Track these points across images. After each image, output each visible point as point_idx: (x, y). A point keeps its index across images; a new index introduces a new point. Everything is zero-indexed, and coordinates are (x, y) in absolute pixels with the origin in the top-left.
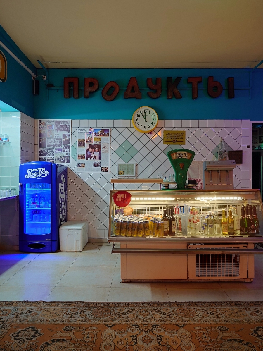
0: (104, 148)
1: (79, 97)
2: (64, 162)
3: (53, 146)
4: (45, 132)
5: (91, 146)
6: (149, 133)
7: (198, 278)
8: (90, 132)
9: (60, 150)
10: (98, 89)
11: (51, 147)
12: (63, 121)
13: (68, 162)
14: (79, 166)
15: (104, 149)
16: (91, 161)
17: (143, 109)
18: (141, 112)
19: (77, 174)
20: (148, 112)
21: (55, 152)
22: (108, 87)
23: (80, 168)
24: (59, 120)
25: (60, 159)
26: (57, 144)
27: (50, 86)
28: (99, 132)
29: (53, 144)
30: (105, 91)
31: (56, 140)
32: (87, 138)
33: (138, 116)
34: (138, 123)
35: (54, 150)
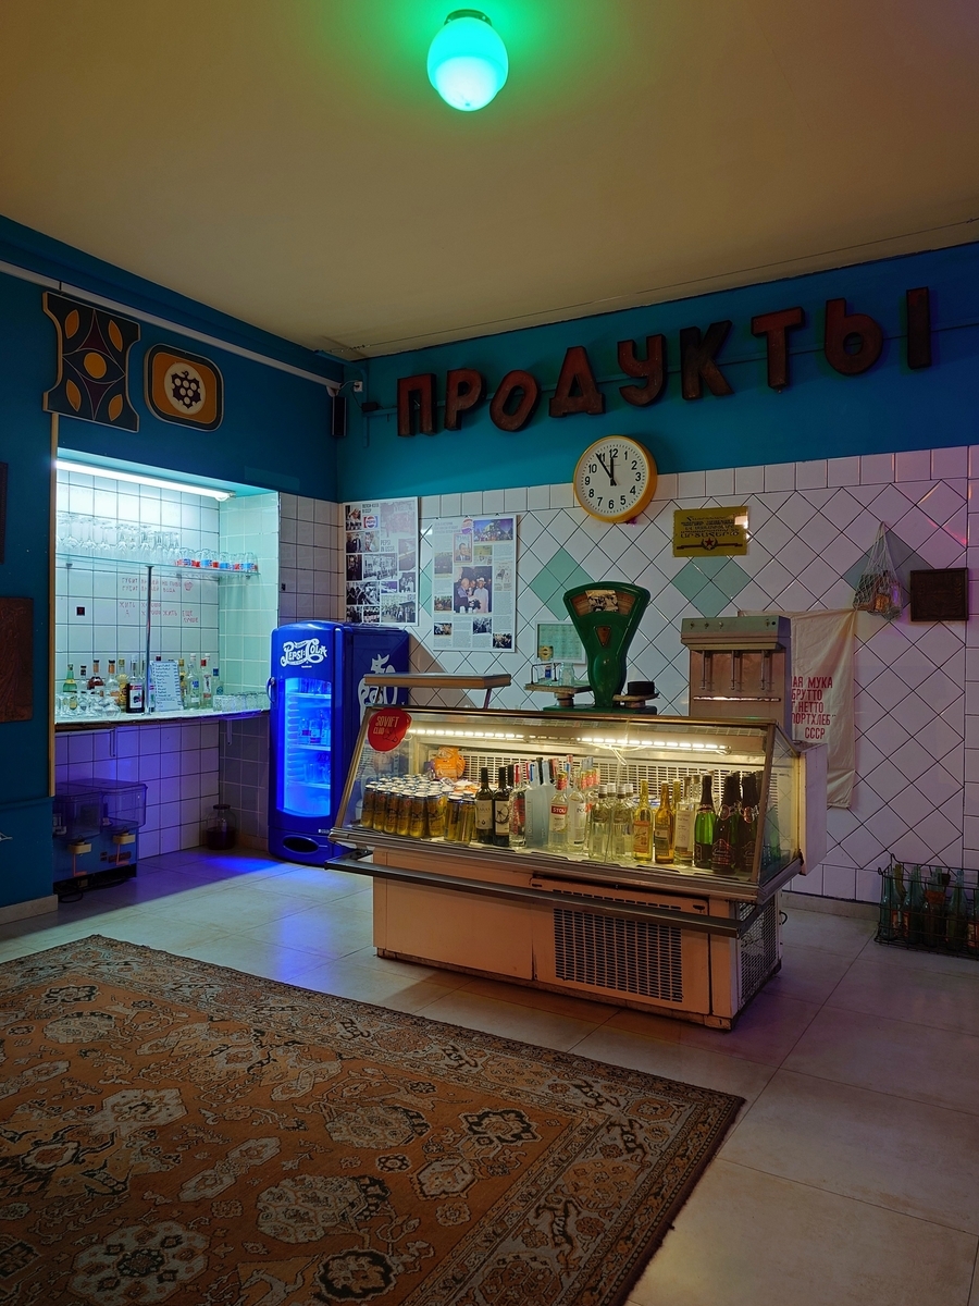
0: (500, 575)
1: (435, 430)
2: (402, 619)
3: (379, 575)
4: (360, 537)
5: (467, 573)
6: (627, 522)
7: (559, 982)
8: (466, 531)
9: (392, 585)
10: (481, 401)
11: (373, 579)
12: (400, 503)
13: (412, 619)
14: (437, 632)
15: (499, 581)
16: (466, 615)
17: (606, 445)
18: (599, 457)
19: (434, 655)
20: (621, 455)
21: (383, 592)
22: (508, 388)
23: (441, 637)
24: (390, 501)
25: (392, 612)
26: (387, 569)
27: (370, 407)
28: (487, 528)
29: (376, 569)
30: (500, 404)
31: (384, 559)
32: (457, 548)
33: (592, 469)
34: (592, 492)
35: (381, 587)
